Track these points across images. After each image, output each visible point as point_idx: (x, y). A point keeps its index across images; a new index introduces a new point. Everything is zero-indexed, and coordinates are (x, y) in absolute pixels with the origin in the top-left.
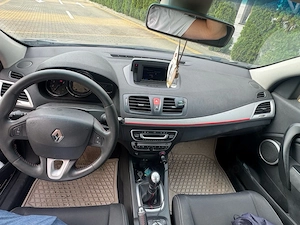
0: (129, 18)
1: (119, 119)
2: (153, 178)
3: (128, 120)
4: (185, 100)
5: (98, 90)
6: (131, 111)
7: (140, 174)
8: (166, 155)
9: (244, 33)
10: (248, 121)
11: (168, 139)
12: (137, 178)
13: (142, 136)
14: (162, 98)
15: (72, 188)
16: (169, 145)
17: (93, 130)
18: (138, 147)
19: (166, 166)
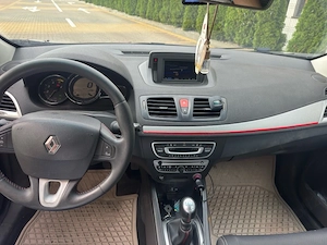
0: (146, 21)
1: (135, 125)
2: (185, 207)
3: (147, 129)
4: (224, 100)
5: (105, 83)
6: (150, 117)
7: (167, 208)
8: (203, 179)
9: (300, 27)
10: (315, 126)
11: (203, 153)
12: (163, 213)
13: (167, 150)
14: (191, 99)
15: (74, 236)
16: (206, 163)
17: (100, 136)
18: (162, 168)
19: (204, 194)
